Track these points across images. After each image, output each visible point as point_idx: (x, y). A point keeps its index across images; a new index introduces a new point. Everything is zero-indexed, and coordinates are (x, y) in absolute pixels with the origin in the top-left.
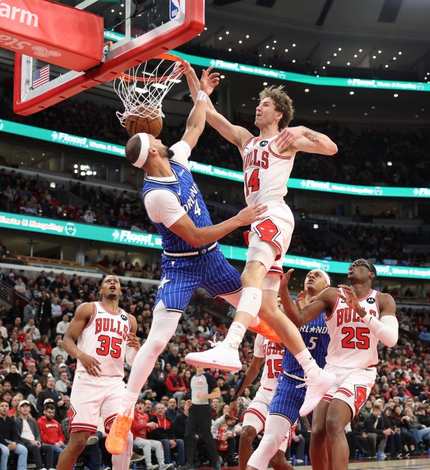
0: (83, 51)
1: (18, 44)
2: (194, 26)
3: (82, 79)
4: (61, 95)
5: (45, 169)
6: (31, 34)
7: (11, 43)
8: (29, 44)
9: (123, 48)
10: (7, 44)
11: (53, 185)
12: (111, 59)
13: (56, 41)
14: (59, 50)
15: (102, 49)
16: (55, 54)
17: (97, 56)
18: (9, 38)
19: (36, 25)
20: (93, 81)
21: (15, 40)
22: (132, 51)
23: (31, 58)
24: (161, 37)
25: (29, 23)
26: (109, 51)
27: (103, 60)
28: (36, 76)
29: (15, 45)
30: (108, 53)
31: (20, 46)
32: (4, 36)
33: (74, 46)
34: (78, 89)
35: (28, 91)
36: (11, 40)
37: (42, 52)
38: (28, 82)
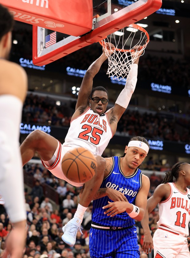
0: (78, 23)
1: (35, 20)
2: (155, 4)
3: (79, 41)
4: (65, 52)
5: (53, 92)
6: (44, 13)
7: (30, 20)
8: (43, 20)
9: (106, 19)
10: (28, 20)
11: (58, 104)
12: (98, 27)
13: (60, 18)
14: (63, 23)
15: (92, 21)
16: (60, 25)
17: (88, 26)
18: (29, 17)
19: (47, 6)
20: (85, 43)
21: (33, 18)
22: (112, 22)
23: (44, 29)
24: (132, 12)
25: (42, 5)
26: (96, 22)
27: (93, 28)
28: (47, 39)
29: (33, 21)
30: (96, 23)
31: (37, 21)
32: (25, 15)
33: (73, 20)
34: (76, 48)
35: (42, 50)
36: (31, 18)
37: (51, 25)
38: (42, 43)
